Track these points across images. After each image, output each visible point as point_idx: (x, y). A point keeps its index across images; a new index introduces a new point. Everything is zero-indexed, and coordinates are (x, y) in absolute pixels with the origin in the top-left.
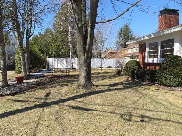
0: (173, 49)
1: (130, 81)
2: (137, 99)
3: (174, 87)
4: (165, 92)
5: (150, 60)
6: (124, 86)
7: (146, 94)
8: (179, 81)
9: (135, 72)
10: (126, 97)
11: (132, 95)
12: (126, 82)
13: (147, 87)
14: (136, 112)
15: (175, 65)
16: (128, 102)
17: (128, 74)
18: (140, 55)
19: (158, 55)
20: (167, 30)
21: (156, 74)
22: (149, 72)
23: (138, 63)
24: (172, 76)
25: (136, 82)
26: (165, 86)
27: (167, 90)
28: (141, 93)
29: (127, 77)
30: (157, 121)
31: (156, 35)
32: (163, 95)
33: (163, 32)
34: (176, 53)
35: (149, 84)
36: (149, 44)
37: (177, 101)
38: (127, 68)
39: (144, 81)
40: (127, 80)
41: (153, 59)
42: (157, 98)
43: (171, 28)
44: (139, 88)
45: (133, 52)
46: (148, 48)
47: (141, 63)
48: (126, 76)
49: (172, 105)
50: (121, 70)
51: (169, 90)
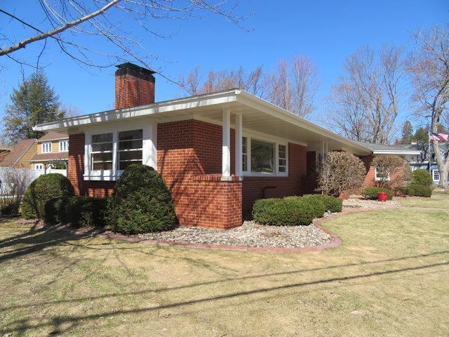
0: (142, 151)
1: (40, 230)
2: (49, 277)
3: (142, 233)
4: (123, 249)
5: (96, 175)
6: (19, 248)
7: (78, 260)
8: (150, 220)
9: (57, 205)
10: (17, 280)
11: (38, 270)
12: (28, 236)
13: (83, 241)
14: (41, 315)
15: (143, 186)
16: (21, 291)
17: (37, 212)
18: (72, 162)
19: (112, 163)
20: (128, 109)
21: (106, 209)
22: (89, 204)
23: (64, 182)
24: (137, 209)
25: (57, 231)
26: (124, 233)
27: (127, 242)
28: (65, 260)
29: (33, 221)
30: (91, 323)
31: (107, 117)
32: (117, 257)
33: (121, 113)
34: (147, 161)
35: (90, 232)
36: (94, 136)
37: (142, 264)
38: (34, 195)
39: (79, 228)
40: (33, 228)
41: (102, 173)
42: (103, 264)
43: (136, 108)
44: (62, 248)
45: (60, 151)
46: (90, 146)
47: (74, 182)
48: (31, 218)
49: (131, 275)
50: (18, 202)
51: (132, 243)
